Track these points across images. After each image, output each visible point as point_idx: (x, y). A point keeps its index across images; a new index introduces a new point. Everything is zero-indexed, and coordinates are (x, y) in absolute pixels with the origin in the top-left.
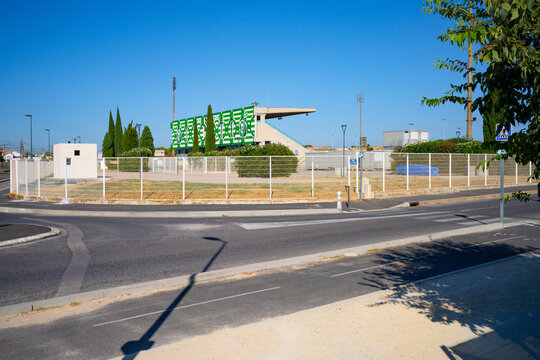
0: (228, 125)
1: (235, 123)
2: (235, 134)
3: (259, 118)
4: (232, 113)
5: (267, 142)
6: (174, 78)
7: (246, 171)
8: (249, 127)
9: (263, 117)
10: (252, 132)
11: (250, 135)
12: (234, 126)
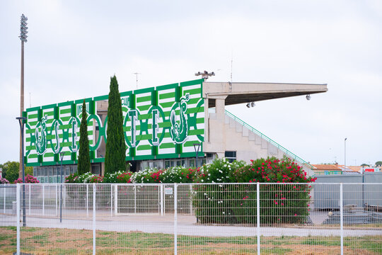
0: (147, 117)
1: (163, 115)
2: (163, 136)
3: (212, 103)
4: (154, 93)
5: (230, 154)
6: (24, 19)
7: (216, 212)
8: (193, 121)
9: (220, 102)
10: (199, 133)
11: (194, 138)
12: (159, 120)
